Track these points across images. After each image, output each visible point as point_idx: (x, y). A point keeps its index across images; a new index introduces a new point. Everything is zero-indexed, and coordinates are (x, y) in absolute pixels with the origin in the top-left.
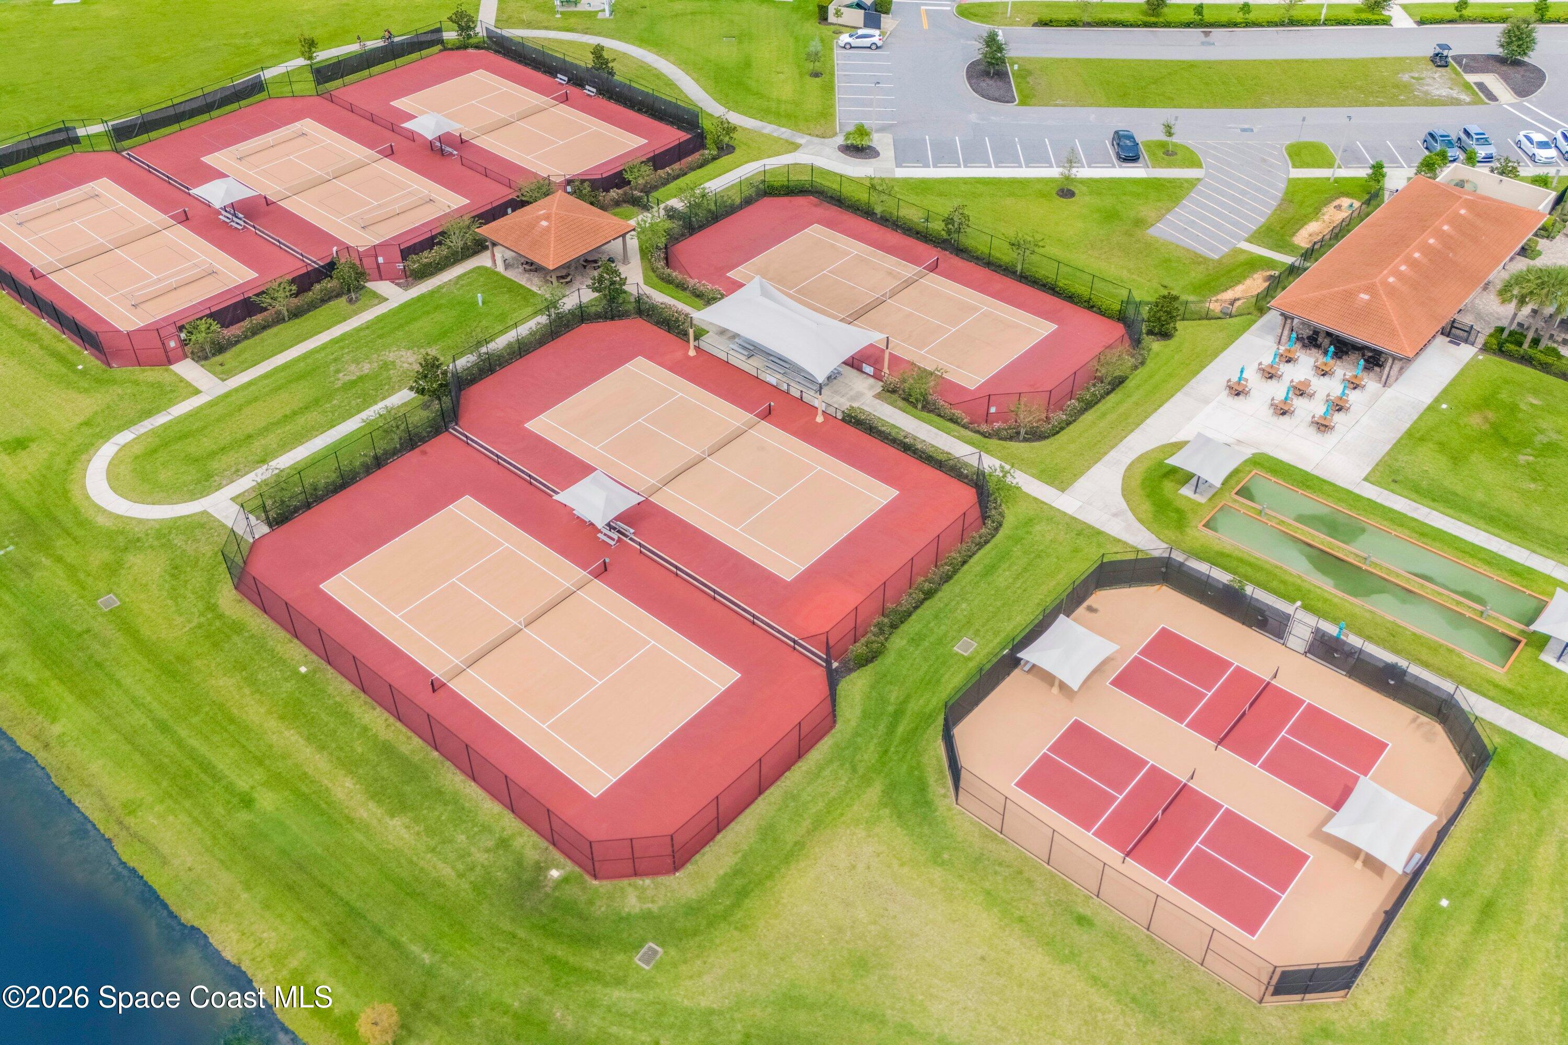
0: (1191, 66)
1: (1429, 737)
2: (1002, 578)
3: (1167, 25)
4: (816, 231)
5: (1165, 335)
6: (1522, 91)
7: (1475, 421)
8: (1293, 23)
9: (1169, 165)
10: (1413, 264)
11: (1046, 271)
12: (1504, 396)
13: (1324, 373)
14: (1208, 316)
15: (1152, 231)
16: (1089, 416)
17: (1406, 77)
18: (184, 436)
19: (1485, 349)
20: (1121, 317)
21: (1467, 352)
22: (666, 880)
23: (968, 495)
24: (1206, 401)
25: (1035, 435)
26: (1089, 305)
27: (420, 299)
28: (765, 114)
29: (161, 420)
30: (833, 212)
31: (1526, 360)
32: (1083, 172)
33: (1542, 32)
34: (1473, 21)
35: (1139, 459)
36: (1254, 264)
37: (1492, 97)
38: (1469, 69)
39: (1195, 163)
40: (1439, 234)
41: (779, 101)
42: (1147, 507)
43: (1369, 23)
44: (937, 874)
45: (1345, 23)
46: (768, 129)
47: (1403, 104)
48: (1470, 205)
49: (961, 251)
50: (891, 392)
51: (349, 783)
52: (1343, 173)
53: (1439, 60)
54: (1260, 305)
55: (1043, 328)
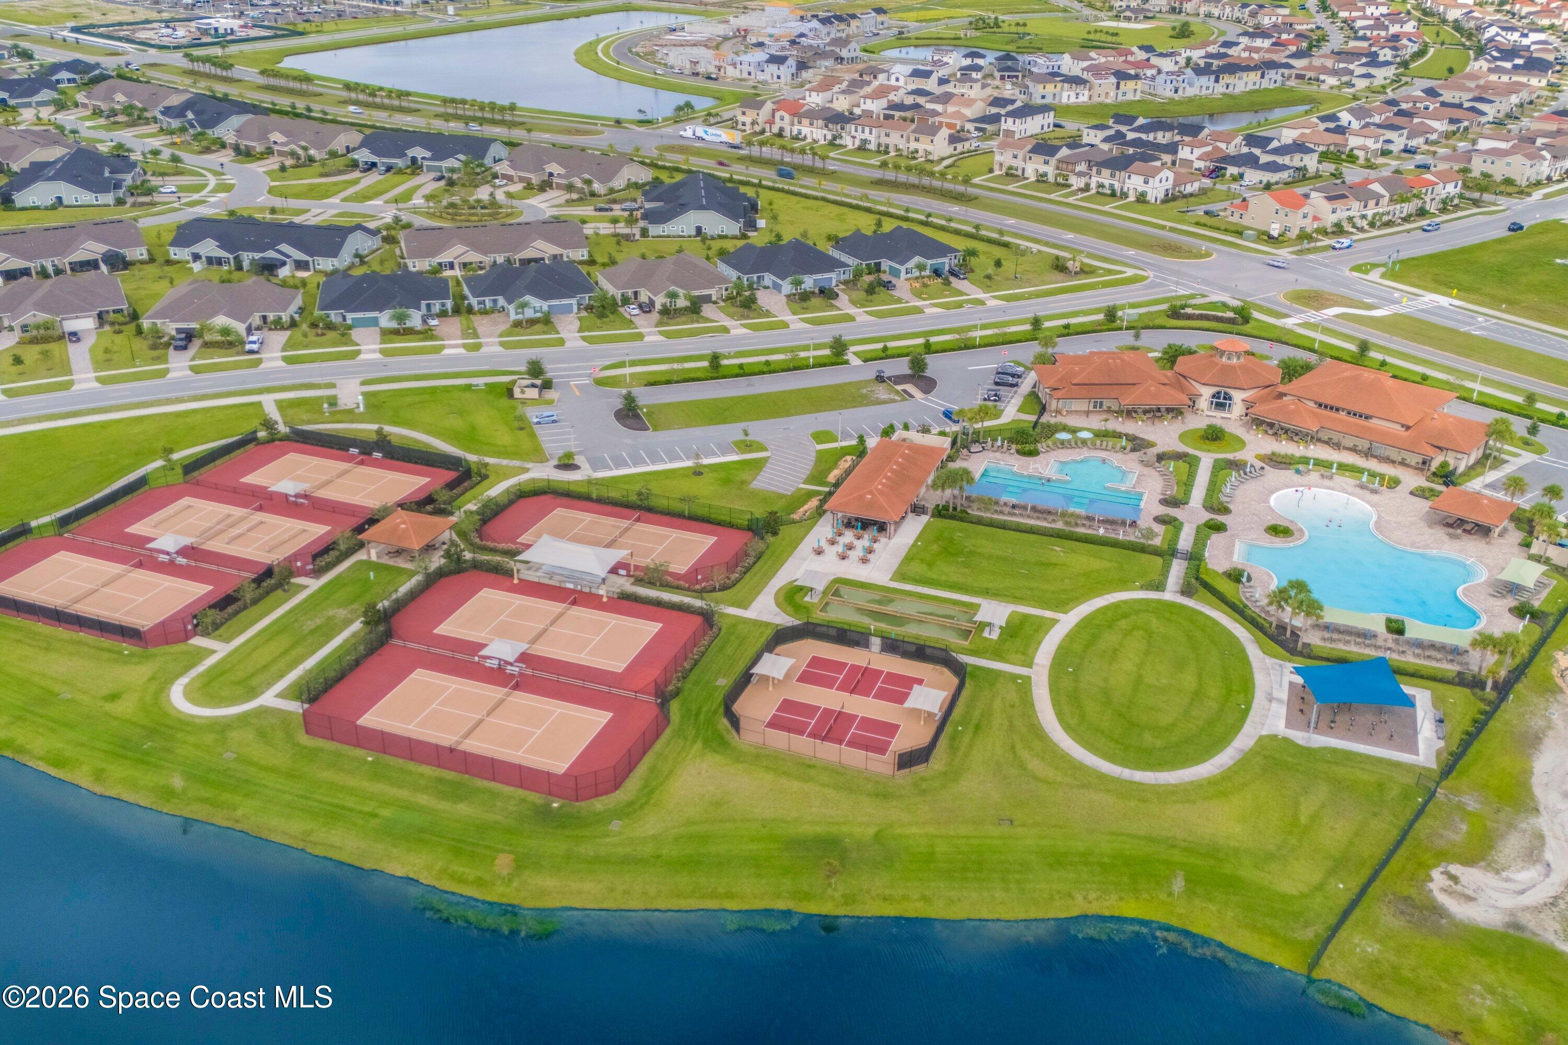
0: (744, 399)
1: (942, 673)
2: (729, 651)
3: (724, 377)
4: (559, 511)
5: (775, 533)
6: (927, 391)
7: (935, 547)
8: (796, 368)
9: (751, 452)
10: (888, 478)
11: (702, 512)
12: (946, 534)
13: (859, 538)
14: (794, 522)
15: (752, 486)
16: (748, 576)
17: (864, 391)
18: (223, 673)
19: (933, 516)
20: (749, 529)
21: (925, 519)
22: (613, 795)
23: (699, 620)
24: (805, 560)
25: (724, 588)
26: (731, 525)
27: (330, 582)
28: (499, 454)
29: (201, 668)
30: (565, 500)
31: (952, 517)
32: (705, 461)
33: (929, 359)
34: (893, 357)
35: (780, 590)
36: (810, 495)
37: (912, 396)
38: (896, 383)
39: (763, 449)
40: (897, 463)
41: (505, 446)
42: (790, 609)
43: (838, 364)
44: (740, 766)
45: (824, 365)
46: (505, 462)
47: (866, 405)
48: (909, 448)
49: (650, 509)
50: (639, 581)
51: (425, 797)
52: (844, 444)
53: (880, 379)
54: (820, 512)
55: (712, 540)
